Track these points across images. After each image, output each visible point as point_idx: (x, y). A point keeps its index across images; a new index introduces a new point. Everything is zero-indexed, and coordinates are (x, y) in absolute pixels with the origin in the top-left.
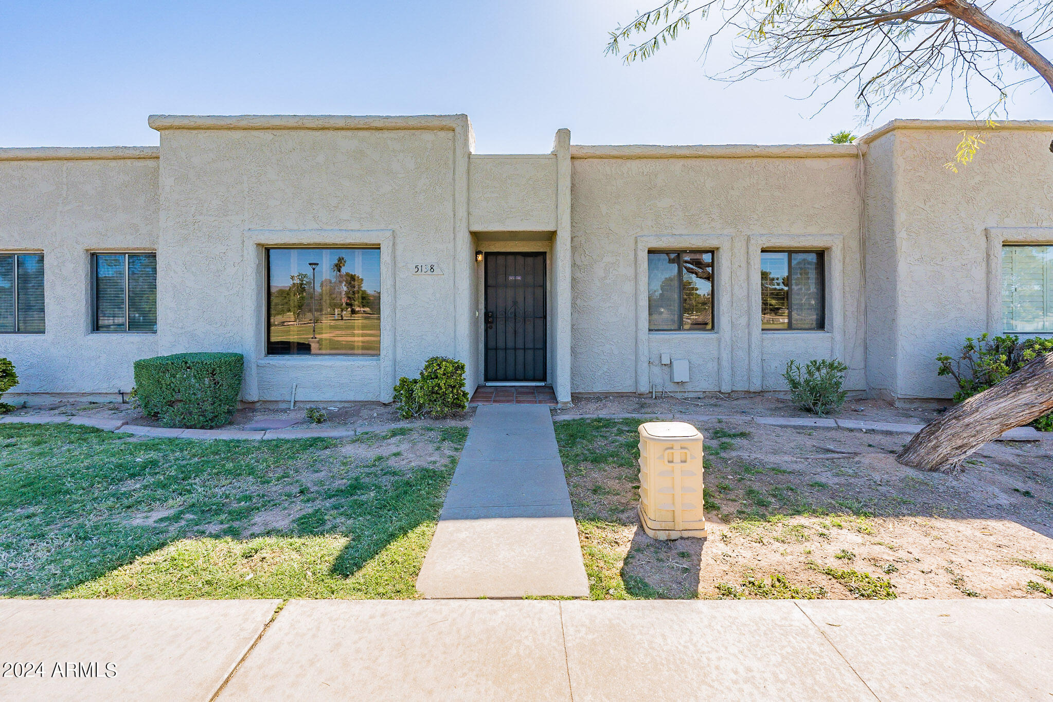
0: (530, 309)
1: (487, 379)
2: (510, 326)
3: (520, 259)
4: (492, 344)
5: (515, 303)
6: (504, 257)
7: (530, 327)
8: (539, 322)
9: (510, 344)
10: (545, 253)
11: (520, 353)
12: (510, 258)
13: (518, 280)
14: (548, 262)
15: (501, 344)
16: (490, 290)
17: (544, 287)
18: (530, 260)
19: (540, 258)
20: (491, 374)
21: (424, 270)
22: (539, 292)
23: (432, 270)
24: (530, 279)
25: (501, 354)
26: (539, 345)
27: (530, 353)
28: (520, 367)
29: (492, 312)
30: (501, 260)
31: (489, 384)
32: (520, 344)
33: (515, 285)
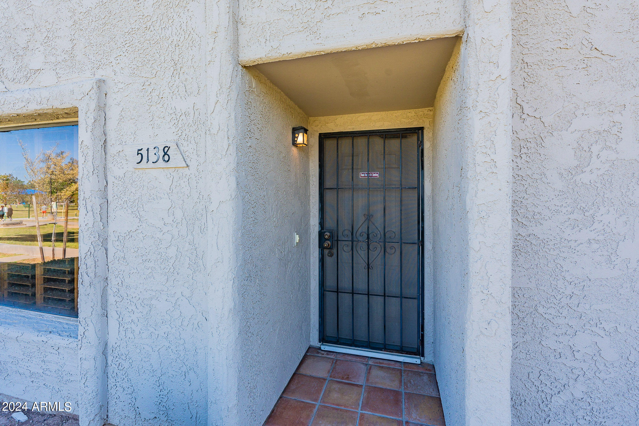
0: (394, 227)
1: (323, 339)
2: (361, 254)
3: (378, 142)
4: (330, 282)
5: (369, 217)
6: (351, 138)
7: (394, 260)
8: (412, 251)
9: (361, 285)
10: (422, 129)
11: (377, 302)
12: (361, 142)
13: (375, 178)
14: (427, 145)
15: (345, 283)
16: (330, 197)
17: (419, 188)
18: (394, 144)
19: (413, 139)
20: (331, 331)
21: (153, 158)
22: (411, 198)
23: (166, 158)
24: (394, 176)
25: (346, 299)
26: (413, 291)
27: (394, 305)
28: (377, 324)
29: (331, 232)
30: (345, 144)
31: (326, 347)
32: (377, 287)
33: (370, 187)
